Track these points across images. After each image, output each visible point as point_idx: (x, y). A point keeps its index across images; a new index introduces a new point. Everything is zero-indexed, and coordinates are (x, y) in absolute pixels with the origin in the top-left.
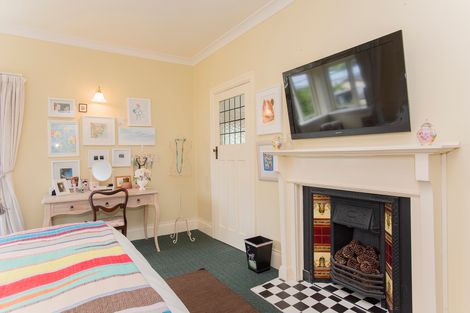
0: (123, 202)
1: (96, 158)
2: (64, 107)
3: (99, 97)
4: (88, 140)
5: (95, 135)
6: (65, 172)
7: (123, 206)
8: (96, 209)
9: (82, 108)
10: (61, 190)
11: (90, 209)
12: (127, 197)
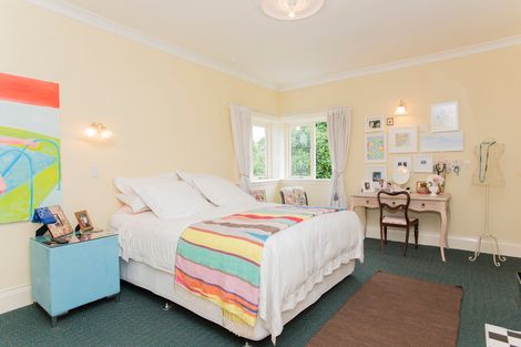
0: (405, 203)
1: (400, 164)
2: (376, 124)
3: (400, 110)
4: (393, 148)
5: (399, 144)
6: (376, 175)
7: (406, 208)
8: (382, 206)
9: (390, 122)
10: (367, 188)
11: (377, 206)
12: (409, 200)
